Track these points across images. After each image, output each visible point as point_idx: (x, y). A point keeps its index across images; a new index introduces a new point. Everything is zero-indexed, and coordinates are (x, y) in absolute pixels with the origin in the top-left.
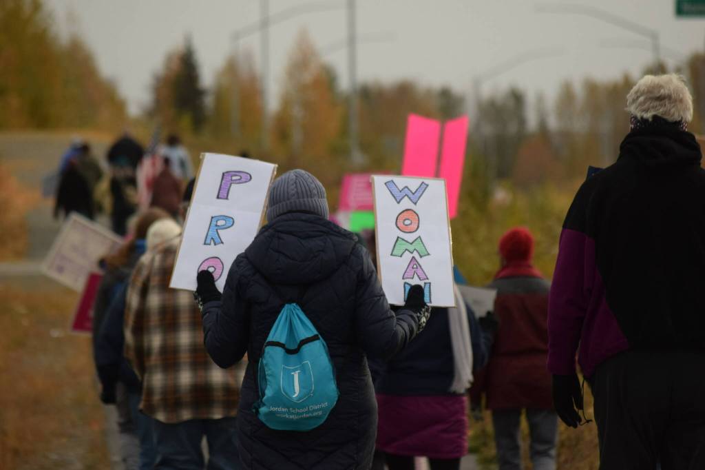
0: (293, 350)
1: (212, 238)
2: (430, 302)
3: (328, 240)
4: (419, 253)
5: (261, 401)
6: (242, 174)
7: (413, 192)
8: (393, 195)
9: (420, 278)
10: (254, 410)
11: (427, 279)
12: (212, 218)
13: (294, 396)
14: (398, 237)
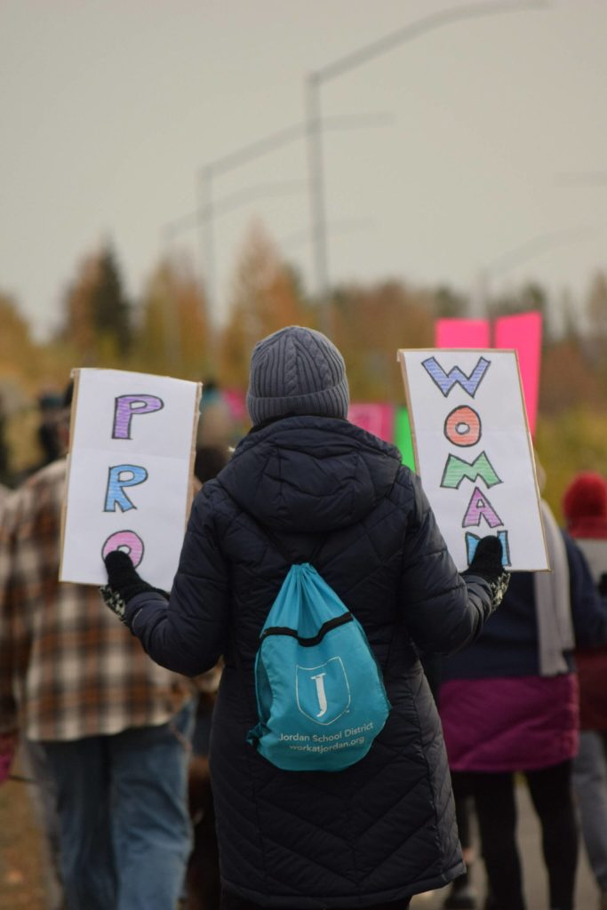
0: (312, 639)
1: (116, 501)
2: (509, 564)
3: (361, 459)
4: (484, 481)
5: (264, 726)
6: (146, 400)
7: (468, 375)
8: (436, 383)
9: (489, 524)
10: (251, 741)
11: (502, 524)
12: (110, 469)
13: (319, 716)
14: (450, 455)
